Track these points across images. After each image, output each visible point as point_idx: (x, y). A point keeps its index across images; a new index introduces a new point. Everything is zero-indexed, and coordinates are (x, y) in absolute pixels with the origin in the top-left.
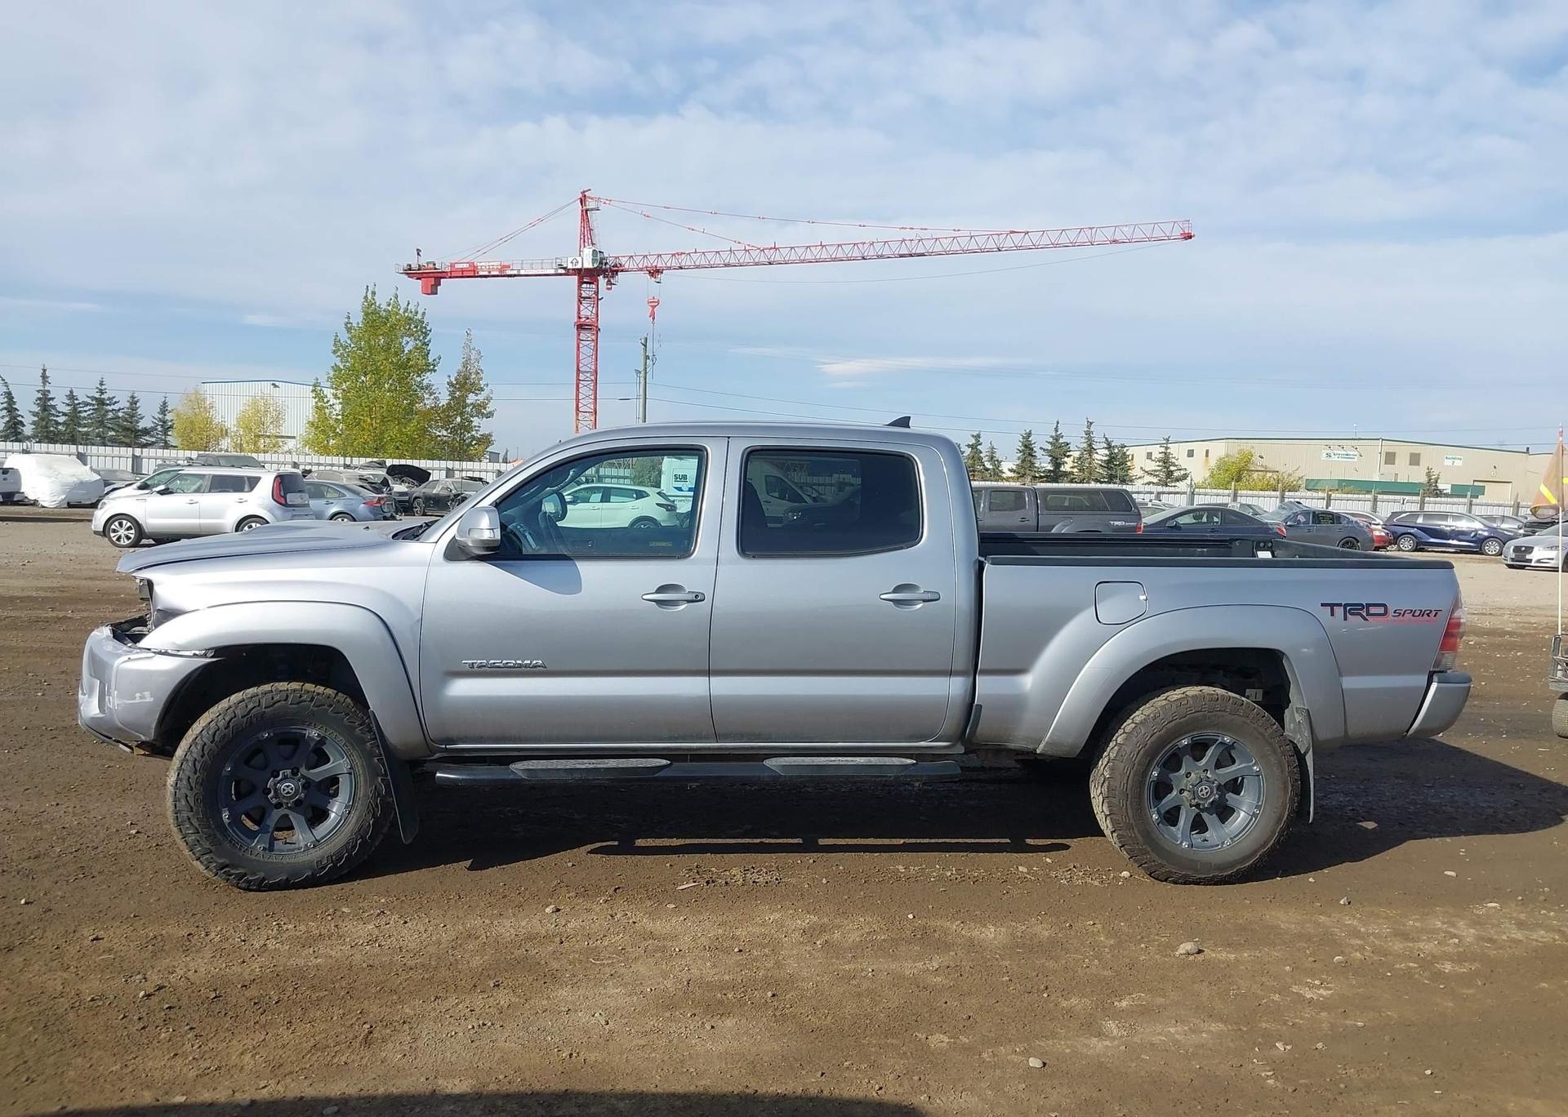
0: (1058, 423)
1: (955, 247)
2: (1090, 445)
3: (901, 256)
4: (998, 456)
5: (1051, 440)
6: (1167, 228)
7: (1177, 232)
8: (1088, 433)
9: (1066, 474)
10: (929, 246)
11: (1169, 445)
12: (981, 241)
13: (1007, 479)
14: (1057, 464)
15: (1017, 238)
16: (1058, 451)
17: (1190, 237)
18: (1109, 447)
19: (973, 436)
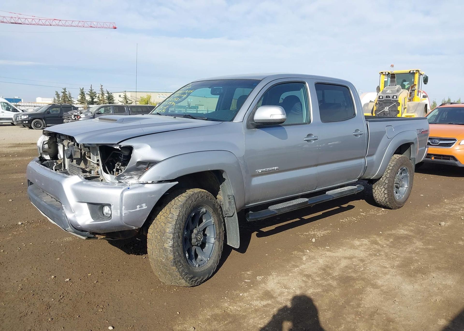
0: (91, 85)
1: (34, 22)
2: (103, 93)
3: (12, 23)
4: (72, 96)
5: (90, 91)
6: (108, 24)
7: (112, 26)
8: (102, 89)
9: (96, 102)
10: (23, 20)
11: (126, 93)
12: (44, 21)
13: (77, 104)
14: (93, 99)
15: (57, 22)
16: (93, 95)
17: (116, 28)
18: (108, 93)
19: (63, 89)
